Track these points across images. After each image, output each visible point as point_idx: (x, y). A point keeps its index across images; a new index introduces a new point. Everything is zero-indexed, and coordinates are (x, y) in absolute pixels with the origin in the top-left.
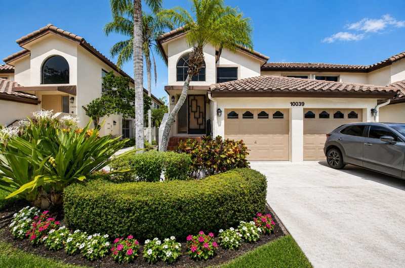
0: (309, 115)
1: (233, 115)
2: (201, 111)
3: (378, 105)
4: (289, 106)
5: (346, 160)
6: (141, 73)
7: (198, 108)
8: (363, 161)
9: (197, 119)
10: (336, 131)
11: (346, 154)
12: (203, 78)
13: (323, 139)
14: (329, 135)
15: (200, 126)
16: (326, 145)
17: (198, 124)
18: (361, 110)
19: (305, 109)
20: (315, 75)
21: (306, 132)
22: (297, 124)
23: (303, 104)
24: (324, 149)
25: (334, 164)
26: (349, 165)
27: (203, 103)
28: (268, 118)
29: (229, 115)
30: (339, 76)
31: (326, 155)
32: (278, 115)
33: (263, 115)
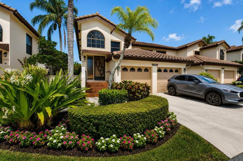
0: (159, 70)
1: (125, 69)
2: (102, 66)
3: (186, 66)
4: (151, 66)
5: (177, 91)
6: (72, 40)
7: (100, 64)
8: (185, 91)
9: (100, 71)
10: (172, 78)
11: (178, 89)
12: (103, 47)
13: (166, 82)
14: (168, 80)
15: (101, 75)
16: (168, 85)
17: (100, 74)
18: (180, 69)
19: (158, 68)
20: (156, 50)
21: (159, 78)
22: (155, 75)
23: (157, 65)
24: (167, 87)
25: (172, 94)
26: (178, 94)
27: (103, 61)
28: (142, 71)
29: (123, 69)
30: (166, 52)
31: (168, 90)
32: (146, 70)
33: (140, 70)
